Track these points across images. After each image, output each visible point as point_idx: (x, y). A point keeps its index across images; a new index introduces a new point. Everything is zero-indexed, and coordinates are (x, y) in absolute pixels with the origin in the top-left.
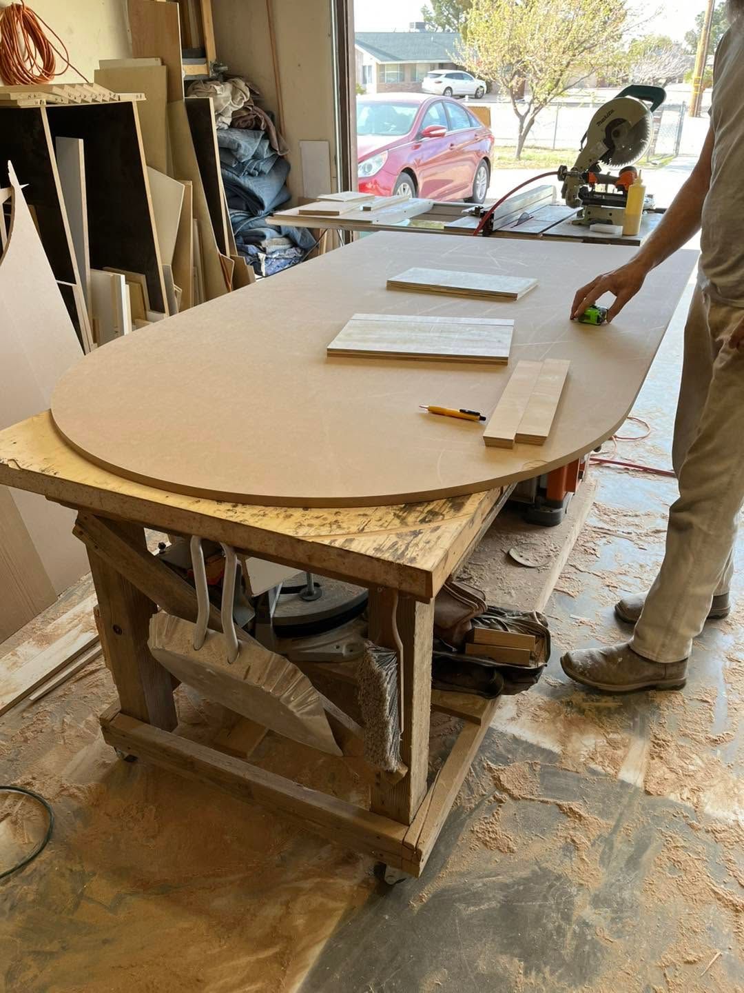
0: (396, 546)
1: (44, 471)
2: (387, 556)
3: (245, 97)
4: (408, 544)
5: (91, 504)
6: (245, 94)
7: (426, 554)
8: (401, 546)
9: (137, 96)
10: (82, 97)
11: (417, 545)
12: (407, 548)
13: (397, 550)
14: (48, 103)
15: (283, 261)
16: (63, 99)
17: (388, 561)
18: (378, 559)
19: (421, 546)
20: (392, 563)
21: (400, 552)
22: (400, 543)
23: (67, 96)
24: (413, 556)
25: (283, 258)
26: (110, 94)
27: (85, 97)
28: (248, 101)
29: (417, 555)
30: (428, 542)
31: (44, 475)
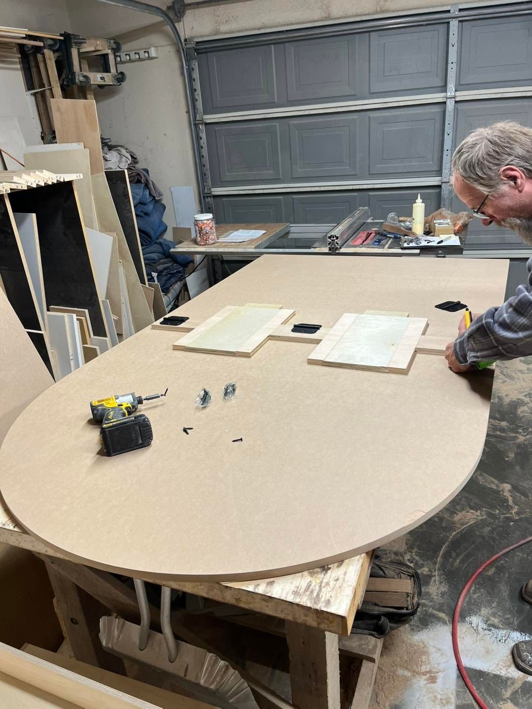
0: (311, 587)
1: (4, 525)
2: (305, 601)
3: (128, 160)
4: (321, 582)
5: (46, 552)
6: (128, 159)
7: (338, 595)
8: (315, 586)
9: (77, 176)
10: (37, 183)
11: (328, 584)
12: (320, 590)
13: (312, 592)
14: (11, 189)
15: (169, 275)
16: (22, 185)
17: (307, 607)
18: (298, 605)
19: (332, 583)
20: (310, 608)
21: (315, 594)
22: (313, 584)
23: (25, 183)
24: (327, 599)
25: (169, 274)
26: (57, 177)
27: (39, 182)
28: (130, 164)
29: (331, 597)
30: (337, 580)
31: (5, 529)
